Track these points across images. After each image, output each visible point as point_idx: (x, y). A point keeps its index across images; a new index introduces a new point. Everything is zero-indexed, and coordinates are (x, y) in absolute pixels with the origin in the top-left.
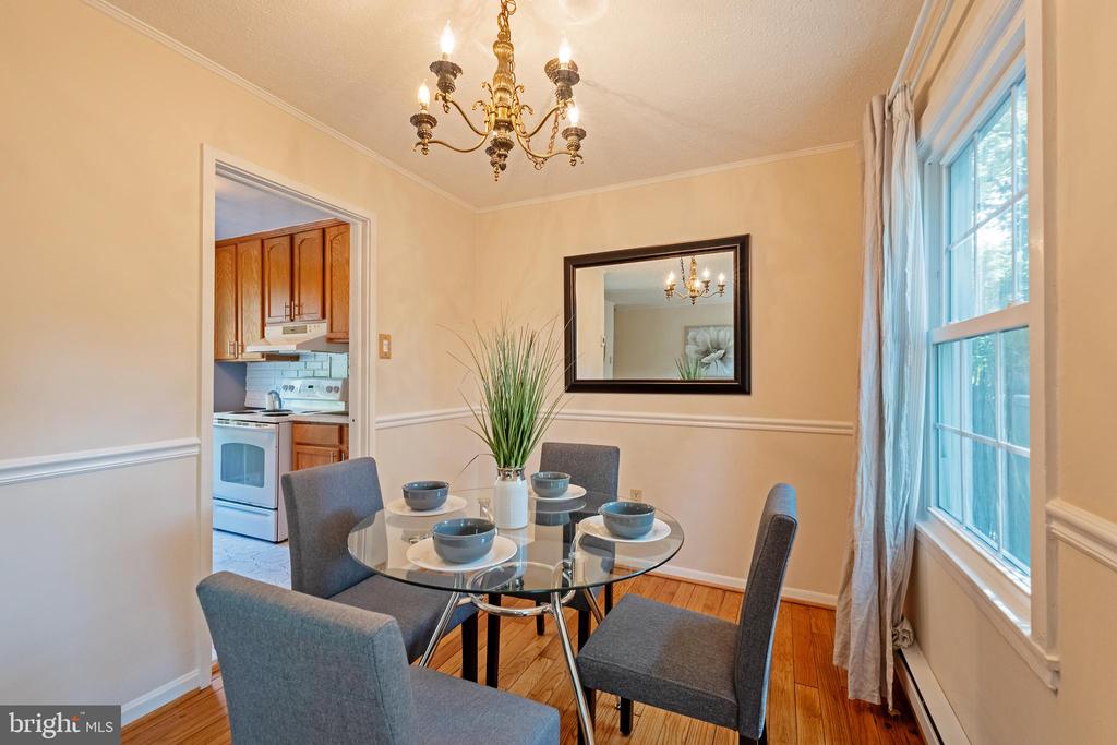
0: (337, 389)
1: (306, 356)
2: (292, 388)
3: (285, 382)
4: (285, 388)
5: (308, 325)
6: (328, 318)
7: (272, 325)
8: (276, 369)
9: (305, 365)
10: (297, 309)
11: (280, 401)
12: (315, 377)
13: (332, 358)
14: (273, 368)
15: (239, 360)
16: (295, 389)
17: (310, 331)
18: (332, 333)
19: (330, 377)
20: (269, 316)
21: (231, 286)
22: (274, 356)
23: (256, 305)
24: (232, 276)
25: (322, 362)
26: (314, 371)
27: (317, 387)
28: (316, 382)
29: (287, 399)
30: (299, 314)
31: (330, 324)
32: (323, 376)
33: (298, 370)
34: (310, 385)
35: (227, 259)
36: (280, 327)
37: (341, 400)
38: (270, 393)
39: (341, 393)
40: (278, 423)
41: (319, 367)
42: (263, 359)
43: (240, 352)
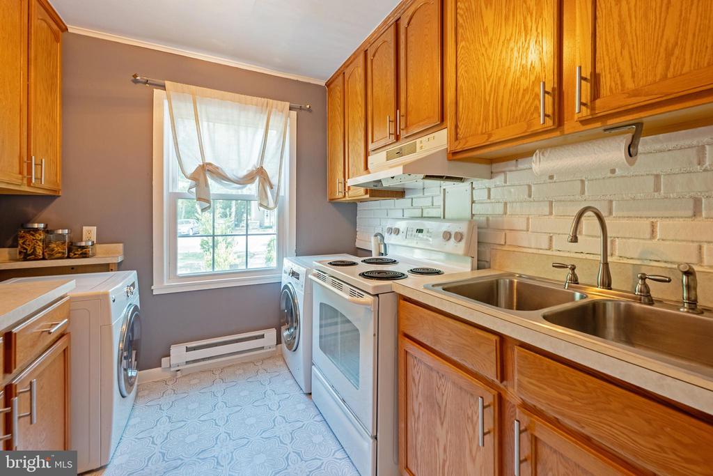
0: (459, 237)
1: (412, 190)
2: (397, 231)
3: (390, 224)
4: (390, 231)
5: (418, 141)
6: (449, 121)
7: (376, 152)
8: (383, 208)
9: (412, 202)
10: (403, 120)
11: (385, 245)
12: (425, 217)
13: (447, 191)
14: (378, 208)
15: (347, 199)
16: (401, 232)
17: (421, 148)
18: (458, 142)
19: (444, 217)
20: (372, 142)
21: (340, 120)
22: (377, 192)
23: (360, 133)
24: (341, 109)
25: (433, 197)
26: (422, 209)
27: (428, 232)
28: (426, 225)
29: (392, 245)
30: (406, 126)
31: (453, 128)
32: (434, 216)
33: (403, 210)
34: (419, 228)
35: (338, 94)
36: (385, 153)
37: (467, 254)
38: (376, 236)
39: (466, 243)
40: (377, 295)
41: (430, 204)
42: (368, 196)
43: (347, 190)
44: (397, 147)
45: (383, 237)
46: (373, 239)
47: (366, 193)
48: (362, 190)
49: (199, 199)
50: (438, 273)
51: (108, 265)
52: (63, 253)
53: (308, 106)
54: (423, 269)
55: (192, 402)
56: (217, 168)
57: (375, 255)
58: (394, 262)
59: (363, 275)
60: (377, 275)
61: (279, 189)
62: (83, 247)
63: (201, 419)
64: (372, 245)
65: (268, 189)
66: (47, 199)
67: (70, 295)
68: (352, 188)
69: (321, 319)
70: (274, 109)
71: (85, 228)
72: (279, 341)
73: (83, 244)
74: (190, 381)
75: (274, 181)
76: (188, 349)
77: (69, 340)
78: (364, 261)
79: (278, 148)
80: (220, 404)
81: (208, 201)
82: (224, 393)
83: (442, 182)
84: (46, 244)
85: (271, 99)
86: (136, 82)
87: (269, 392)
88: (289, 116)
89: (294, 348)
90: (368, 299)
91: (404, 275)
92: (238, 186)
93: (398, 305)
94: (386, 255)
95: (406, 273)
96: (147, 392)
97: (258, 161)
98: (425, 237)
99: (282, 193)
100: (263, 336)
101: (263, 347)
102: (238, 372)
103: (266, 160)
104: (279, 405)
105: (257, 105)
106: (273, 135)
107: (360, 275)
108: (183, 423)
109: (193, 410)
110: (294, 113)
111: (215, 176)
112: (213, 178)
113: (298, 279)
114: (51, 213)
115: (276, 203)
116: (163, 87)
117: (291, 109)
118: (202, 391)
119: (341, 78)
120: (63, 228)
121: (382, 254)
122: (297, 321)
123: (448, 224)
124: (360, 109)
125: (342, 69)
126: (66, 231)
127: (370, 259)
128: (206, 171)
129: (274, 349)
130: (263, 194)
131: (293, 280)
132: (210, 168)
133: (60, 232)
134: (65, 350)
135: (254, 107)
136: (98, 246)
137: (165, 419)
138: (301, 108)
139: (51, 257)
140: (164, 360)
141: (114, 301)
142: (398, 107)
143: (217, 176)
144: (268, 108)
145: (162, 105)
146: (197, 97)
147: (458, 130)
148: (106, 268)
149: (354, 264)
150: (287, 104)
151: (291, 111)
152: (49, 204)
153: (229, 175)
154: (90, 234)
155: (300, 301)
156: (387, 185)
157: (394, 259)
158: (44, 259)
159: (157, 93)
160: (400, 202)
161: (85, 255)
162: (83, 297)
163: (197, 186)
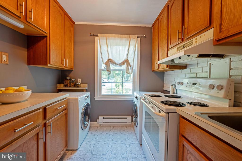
0: (220, 88)
1: (191, 65)
2: (182, 84)
3: (178, 80)
4: (179, 83)
5: (194, 39)
6: (216, 23)
7: (172, 48)
8: (175, 73)
9: (191, 71)
10: (186, 30)
11: (176, 90)
12: (197, 77)
13: (212, 64)
14: (174, 74)
15: (159, 70)
16: (184, 84)
17: (196, 42)
18: (222, 33)
19: (210, 77)
20: (170, 44)
21: (157, 39)
22: (173, 66)
23: (165, 42)
24: (157, 34)
25: (203, 68)
26: (196, 74)
27: (199, 84)
28: (199, 81)
29: (180, 90)
30: (188, 33)
31: (218, 26)
32: (204, 77)
33: (186, 74)
34: (194, 82)
35: (156, 28)
36: (176, 48)
37: (226, 97)
38: (172, 85)
39: (226, 91)
40: (168, 113)
41: (201, 71)
42: (168, 68)
43: (159, 66)
44: (182, 44)
45: (175, 86)
46: (171, 87)
47: (167, 67)
48: (165, 66)
49: (107, 71)
50: (205, 106)
51: (83, 90)
52: (73, 86)
53: (145, 35)
54: (196, 103)
55: (103, 136)
56: (113, 60)
57: (171, 94)
58: (180, 97)
59: (162, 102)
60: (169, 103)
61: (133, 67)
62: (78, 84)
63: (104, 143)
64: (170, 89)
65: (129, 67)
66: (70, 71)
67: (68, 98)
68: (161, 65)
69: (145, 116)
70: (132, 38)
71: (79, 79)
72: (132, 121)
73: (78, 83)
74: (104, 128)
75: (131, 64)
76: (104, 118)
77: (67, 111)
78: (165, 96)
79: (133, 52)
80: (111, 139)
81: (110, 71)
82: (113, 135)
83: (209, 59)
84: (70, 83)
85: (131, 35)
86: (91, 35)
87: (127, 139)
88: (137, 40)
89: (136, 125)
90: (163, 114)
91: (184, 104)
92: (119, 66)
93: (180, 120)
94: (177, 93)
95: (185, 103)
96: (92, 129)
97: (126, 58)
98: (198, 87)
99: (134, 68)
100: (127, 118)
101: (127, 122)
102: (118, 129)
103: (129, 57)
104: (130, 146)
105: (126, 38)
106: (132, 48)
107: (161, 102)
108: (99, 142)
109: (103, 139)
110: (139, 39)
111: (112, 63)
112: (111, 64)
113: (138, 100)
114: (72, 75)
115: (132, 72)
116: (98, 36)
117: (138, 37)
118: (106, 133)
119: (158, 21)
120: (74, 79)
121: (175, 93)
122: (137, 115)
123: (212, 81)
124: (165, 32)
125: (158, 17)
126: (74, 80)
127: (168, 95)
128: (110, 61)
129: (131, 123)
130: (127, 69)
131: (136, 100)
132: (111, 60)
133: (73, 80)
134: (66, 114)
135: (125, 38)
136: (82, 84)
137: (95, 139)
138: (142, 37)
139: (71, 87)
140: (97, 120)
141: (80, 101)
142: (183, 24)
143: (113, 63)
144: (130, 38)
145: (97, 41)
146: (107, 37)
147: (222, 26)
148: (82, 91)
149: (160, 97)
150: (137, 36)
151: (138, 38)
152: (71, 72)
153: (116, 62)
154: (80, 80)
155: (138, 108)
156: (177, 63)
157: (180, 96)
158: (69, 87)
159: (96, 38)
160: (184, 71)
161: (78, 87)
162: (72, 99)
163: (107, 66)
